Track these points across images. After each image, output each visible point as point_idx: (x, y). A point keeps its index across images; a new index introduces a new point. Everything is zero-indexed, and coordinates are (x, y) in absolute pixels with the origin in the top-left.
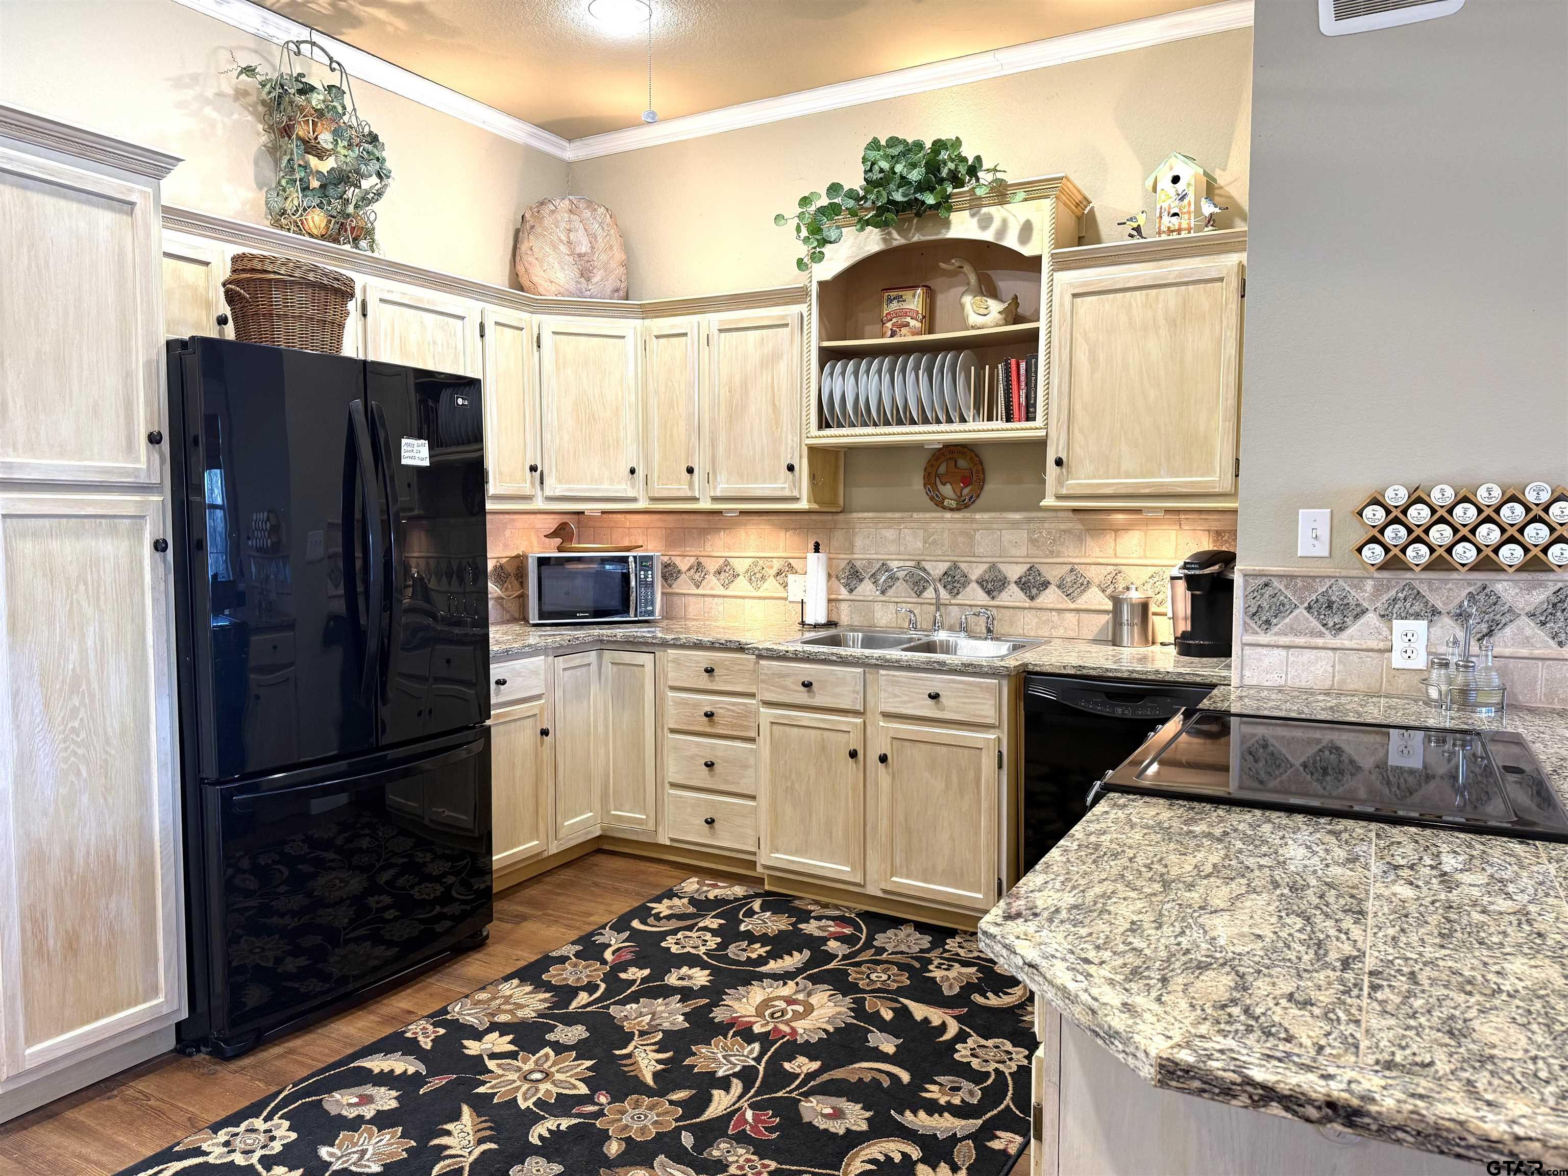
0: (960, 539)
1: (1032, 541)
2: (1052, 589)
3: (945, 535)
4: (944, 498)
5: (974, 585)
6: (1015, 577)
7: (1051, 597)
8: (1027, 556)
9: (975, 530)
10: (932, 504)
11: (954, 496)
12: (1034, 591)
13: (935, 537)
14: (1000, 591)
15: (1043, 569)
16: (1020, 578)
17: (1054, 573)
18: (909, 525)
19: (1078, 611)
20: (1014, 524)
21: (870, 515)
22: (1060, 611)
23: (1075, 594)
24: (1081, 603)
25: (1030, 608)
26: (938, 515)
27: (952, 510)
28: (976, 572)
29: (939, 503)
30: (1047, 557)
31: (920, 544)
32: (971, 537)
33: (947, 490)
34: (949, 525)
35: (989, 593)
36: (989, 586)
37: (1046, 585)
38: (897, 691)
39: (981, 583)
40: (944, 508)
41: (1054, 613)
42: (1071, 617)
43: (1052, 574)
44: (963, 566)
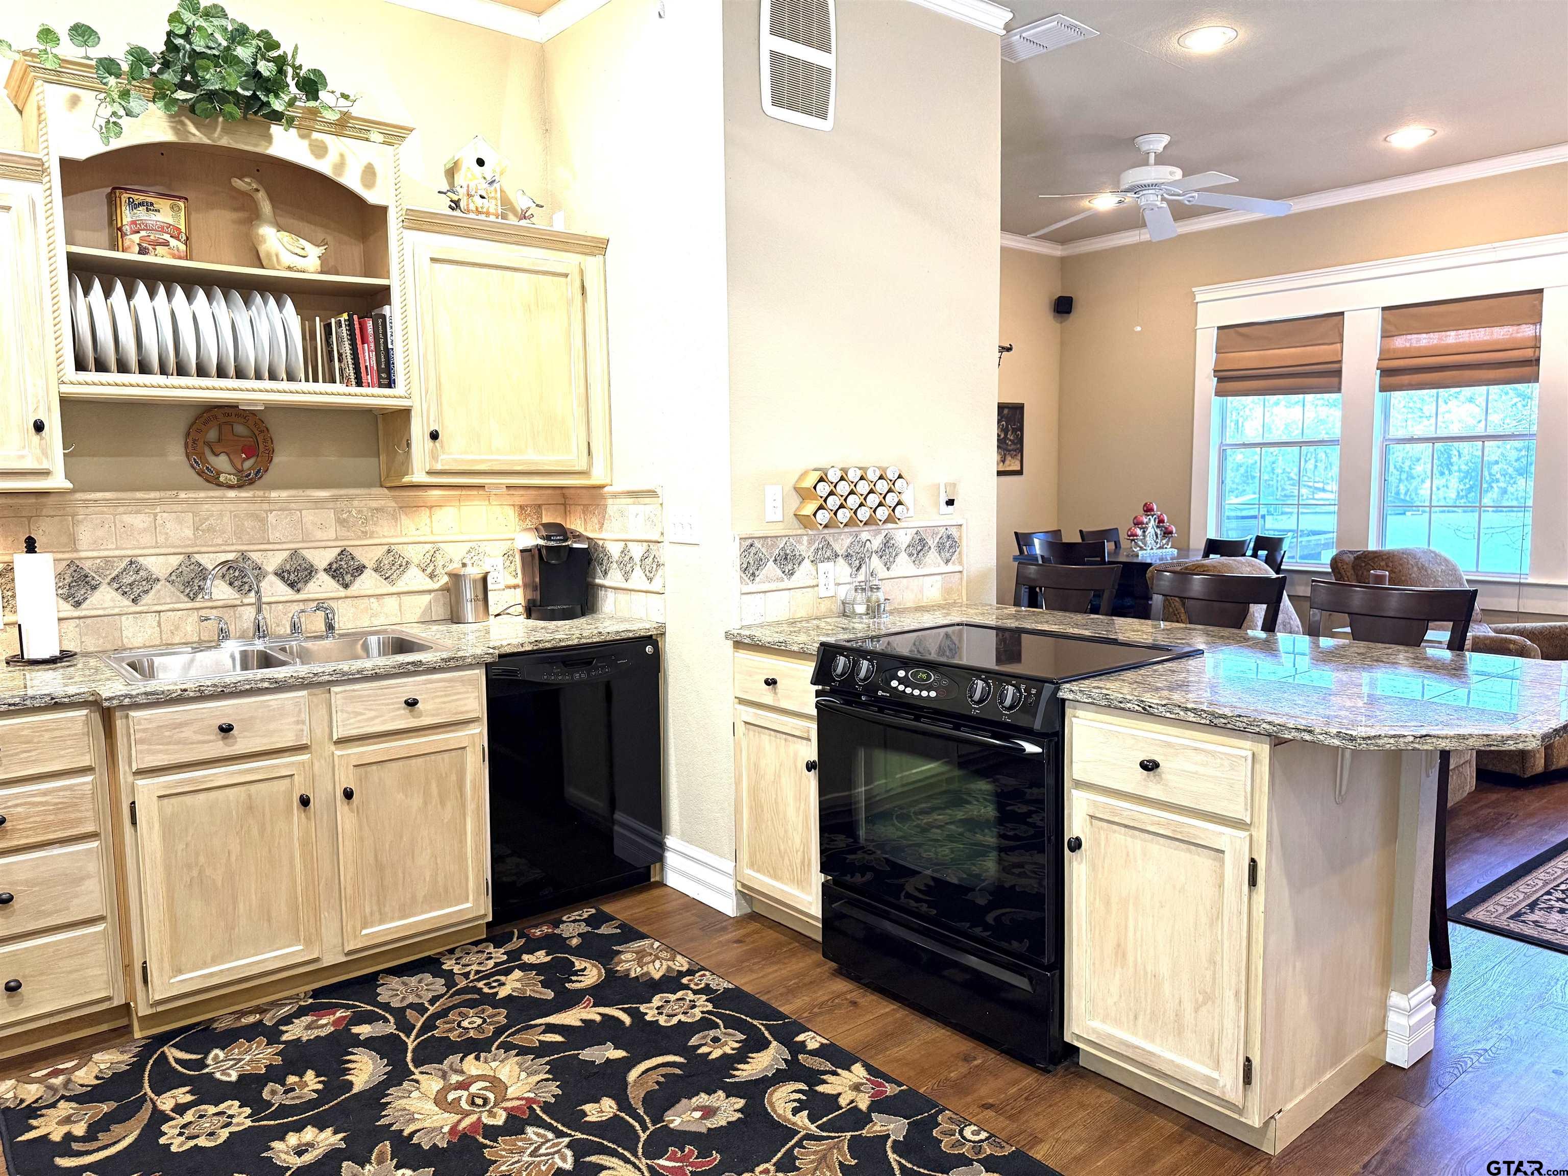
0: (248, 524)
1: (341, 522)
2: (368, 574)
3: (226, 519)
4: (219, 473)
5: (272, 578)
6: (325, 564)
7: (368, 582)
8: (336, 539)
9: (266, 511)
10: (200, 480)
11: (234, 471)
12: (348, 578)
13: (212, 521)
14: (306, 582)
15: (357, 553)
16: (330, 564)
17: (370, 555)
18: (167, 508)
19: (398, 594)
20: (318, 504)
21: (108, 495)
22: (379, 596)
23: (395, 576)
24: (400, 586)
25: (346, 597)
26: (212, 494)
27: (231, 487)
28: (273, 561)
29: (212, 479)
30: (359, 538)
31: (189, 533)
32: (263, 521)
33: (221, 462)
34: (230, 507)
35: (292, 585)
36: (292, 577)
37: (361, 569)
38: (359, 707)
39: (280, 574)
40: (220, 485)
41: (372, 600)
42: (392, 602)
43: (367, 557)
44: (254, 556)
